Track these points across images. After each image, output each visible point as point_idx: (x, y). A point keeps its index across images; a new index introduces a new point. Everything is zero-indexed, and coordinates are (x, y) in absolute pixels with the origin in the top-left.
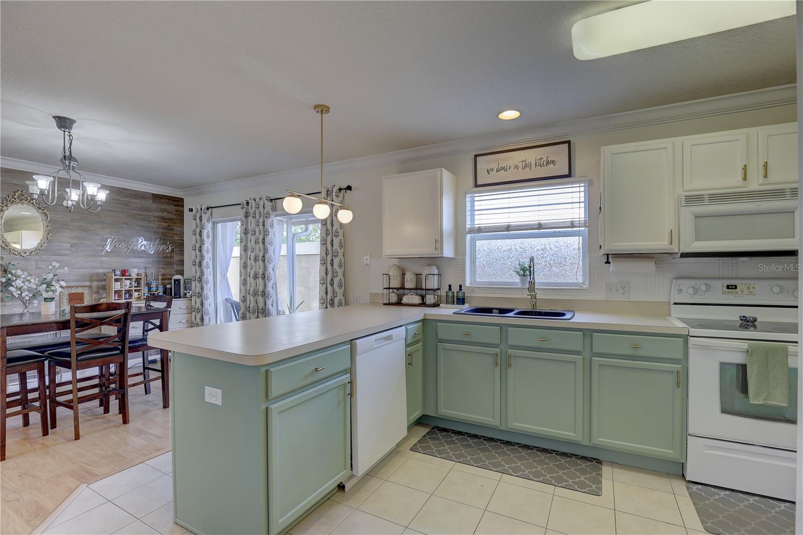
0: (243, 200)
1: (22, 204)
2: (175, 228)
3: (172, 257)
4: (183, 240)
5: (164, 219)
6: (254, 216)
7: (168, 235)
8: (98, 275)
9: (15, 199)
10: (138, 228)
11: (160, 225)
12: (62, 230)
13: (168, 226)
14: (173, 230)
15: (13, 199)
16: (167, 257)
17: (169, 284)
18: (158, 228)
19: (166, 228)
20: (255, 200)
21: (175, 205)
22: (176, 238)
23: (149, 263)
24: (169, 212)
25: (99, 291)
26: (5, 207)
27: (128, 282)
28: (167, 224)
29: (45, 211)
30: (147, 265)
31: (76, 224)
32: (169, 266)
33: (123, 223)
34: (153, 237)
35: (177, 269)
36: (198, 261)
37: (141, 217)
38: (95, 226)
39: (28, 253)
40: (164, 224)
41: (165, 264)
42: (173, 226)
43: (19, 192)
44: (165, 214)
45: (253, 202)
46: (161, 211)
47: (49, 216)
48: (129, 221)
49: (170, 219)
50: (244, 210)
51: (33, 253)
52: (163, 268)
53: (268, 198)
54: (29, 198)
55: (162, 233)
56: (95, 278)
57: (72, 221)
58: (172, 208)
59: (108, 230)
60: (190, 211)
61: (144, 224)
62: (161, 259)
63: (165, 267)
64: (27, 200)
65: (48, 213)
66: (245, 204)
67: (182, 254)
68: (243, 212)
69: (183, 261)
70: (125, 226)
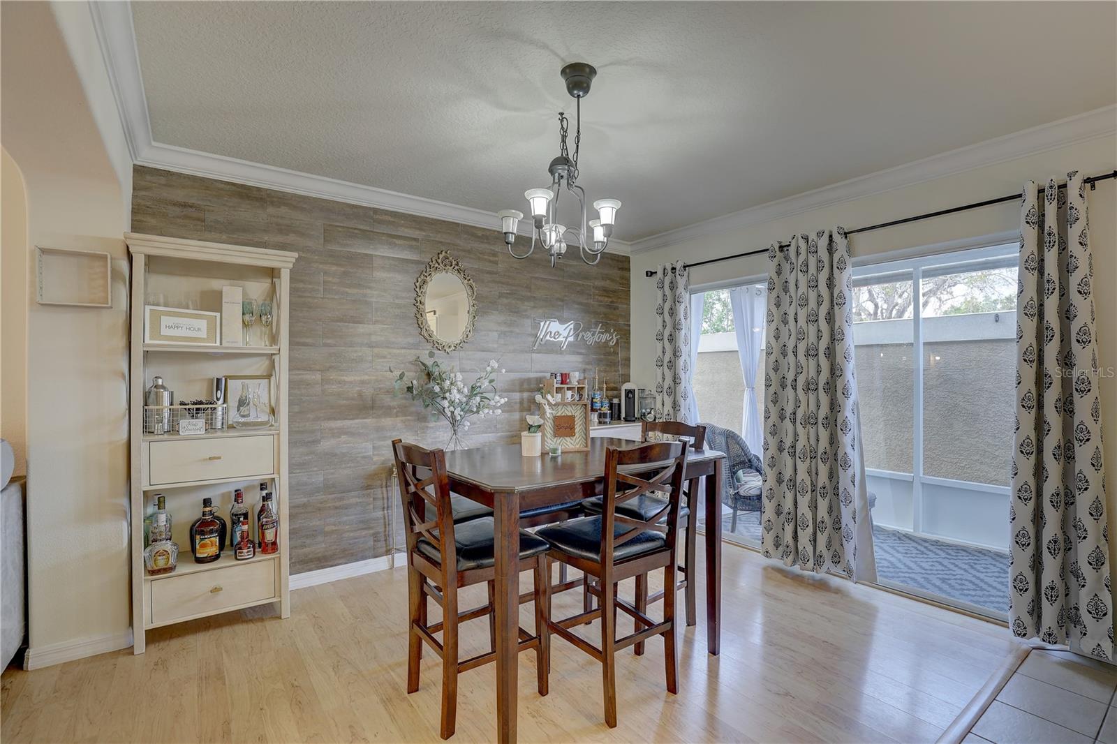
0: (772, 243)
1: (447, 272)
2: (620, 306)
3: (616, 353)
4: (629, 326)
5: (606, 291)
6: (805, 269)
7: (611, 317)
8: (529, 380)
9: (439, 264)
10: (576, 306)
11: (601, 302)
12: (489, 311)
13: (612, 302)
14: (618, 309)
15: (437, 265)
16: (609, 354)
17: (616, 397)
18: (600, 305)
19: (609, 307)
20: (806, 239)
21: (620, 269)
22: (621, 322)
23: (588, 363)
24: (612, 280)
25: (530, 407)
26: (428, 277)
27: (569, 394)
28: (610, 300)
29: (471, 281)
30: (587, 367)
31: (505, 301)
32: (613, 369)
33: (558, 299)
34: (593, 320)
35: (623, 373)
36: (666, 359)
37: (578, 289)
38: (526, 303)
39: (453, 348)
40: (606, 299)
41: (607, 365)
42: (617, 302)
43: (443, 253)
44: (608, 284)
45: (802, 243)
46: (603, 279)
47: (475, 289)
48: (566, 296)
49: (614, 292)
50: (776, 261)
51: (458, 347)
52: (605, 371)
53: (841, 231)
54: (454, 263)
55: (605, 314)
56: (525, 386)
57: (499, 297)
58: (616, 273)
59: (540, 311)
60: (647, 276)
61: (583, 300)
62: (602, 357)
63: (608, 369)
64: (451, 266)
65: (474, 284)
66: (777, 249)
67: (629, 349)
68: (772, 265)
69: (628, 359)
70: (560, 303)
